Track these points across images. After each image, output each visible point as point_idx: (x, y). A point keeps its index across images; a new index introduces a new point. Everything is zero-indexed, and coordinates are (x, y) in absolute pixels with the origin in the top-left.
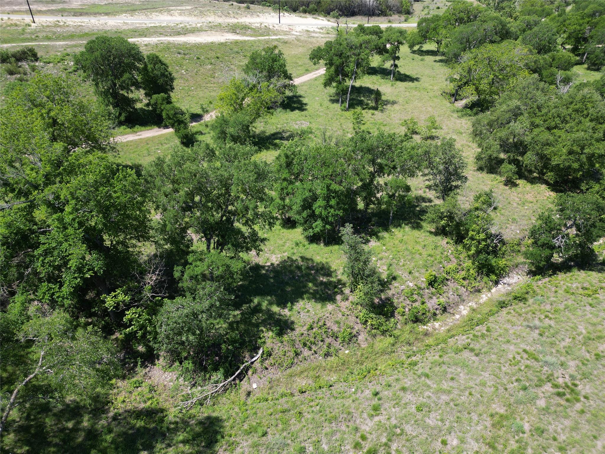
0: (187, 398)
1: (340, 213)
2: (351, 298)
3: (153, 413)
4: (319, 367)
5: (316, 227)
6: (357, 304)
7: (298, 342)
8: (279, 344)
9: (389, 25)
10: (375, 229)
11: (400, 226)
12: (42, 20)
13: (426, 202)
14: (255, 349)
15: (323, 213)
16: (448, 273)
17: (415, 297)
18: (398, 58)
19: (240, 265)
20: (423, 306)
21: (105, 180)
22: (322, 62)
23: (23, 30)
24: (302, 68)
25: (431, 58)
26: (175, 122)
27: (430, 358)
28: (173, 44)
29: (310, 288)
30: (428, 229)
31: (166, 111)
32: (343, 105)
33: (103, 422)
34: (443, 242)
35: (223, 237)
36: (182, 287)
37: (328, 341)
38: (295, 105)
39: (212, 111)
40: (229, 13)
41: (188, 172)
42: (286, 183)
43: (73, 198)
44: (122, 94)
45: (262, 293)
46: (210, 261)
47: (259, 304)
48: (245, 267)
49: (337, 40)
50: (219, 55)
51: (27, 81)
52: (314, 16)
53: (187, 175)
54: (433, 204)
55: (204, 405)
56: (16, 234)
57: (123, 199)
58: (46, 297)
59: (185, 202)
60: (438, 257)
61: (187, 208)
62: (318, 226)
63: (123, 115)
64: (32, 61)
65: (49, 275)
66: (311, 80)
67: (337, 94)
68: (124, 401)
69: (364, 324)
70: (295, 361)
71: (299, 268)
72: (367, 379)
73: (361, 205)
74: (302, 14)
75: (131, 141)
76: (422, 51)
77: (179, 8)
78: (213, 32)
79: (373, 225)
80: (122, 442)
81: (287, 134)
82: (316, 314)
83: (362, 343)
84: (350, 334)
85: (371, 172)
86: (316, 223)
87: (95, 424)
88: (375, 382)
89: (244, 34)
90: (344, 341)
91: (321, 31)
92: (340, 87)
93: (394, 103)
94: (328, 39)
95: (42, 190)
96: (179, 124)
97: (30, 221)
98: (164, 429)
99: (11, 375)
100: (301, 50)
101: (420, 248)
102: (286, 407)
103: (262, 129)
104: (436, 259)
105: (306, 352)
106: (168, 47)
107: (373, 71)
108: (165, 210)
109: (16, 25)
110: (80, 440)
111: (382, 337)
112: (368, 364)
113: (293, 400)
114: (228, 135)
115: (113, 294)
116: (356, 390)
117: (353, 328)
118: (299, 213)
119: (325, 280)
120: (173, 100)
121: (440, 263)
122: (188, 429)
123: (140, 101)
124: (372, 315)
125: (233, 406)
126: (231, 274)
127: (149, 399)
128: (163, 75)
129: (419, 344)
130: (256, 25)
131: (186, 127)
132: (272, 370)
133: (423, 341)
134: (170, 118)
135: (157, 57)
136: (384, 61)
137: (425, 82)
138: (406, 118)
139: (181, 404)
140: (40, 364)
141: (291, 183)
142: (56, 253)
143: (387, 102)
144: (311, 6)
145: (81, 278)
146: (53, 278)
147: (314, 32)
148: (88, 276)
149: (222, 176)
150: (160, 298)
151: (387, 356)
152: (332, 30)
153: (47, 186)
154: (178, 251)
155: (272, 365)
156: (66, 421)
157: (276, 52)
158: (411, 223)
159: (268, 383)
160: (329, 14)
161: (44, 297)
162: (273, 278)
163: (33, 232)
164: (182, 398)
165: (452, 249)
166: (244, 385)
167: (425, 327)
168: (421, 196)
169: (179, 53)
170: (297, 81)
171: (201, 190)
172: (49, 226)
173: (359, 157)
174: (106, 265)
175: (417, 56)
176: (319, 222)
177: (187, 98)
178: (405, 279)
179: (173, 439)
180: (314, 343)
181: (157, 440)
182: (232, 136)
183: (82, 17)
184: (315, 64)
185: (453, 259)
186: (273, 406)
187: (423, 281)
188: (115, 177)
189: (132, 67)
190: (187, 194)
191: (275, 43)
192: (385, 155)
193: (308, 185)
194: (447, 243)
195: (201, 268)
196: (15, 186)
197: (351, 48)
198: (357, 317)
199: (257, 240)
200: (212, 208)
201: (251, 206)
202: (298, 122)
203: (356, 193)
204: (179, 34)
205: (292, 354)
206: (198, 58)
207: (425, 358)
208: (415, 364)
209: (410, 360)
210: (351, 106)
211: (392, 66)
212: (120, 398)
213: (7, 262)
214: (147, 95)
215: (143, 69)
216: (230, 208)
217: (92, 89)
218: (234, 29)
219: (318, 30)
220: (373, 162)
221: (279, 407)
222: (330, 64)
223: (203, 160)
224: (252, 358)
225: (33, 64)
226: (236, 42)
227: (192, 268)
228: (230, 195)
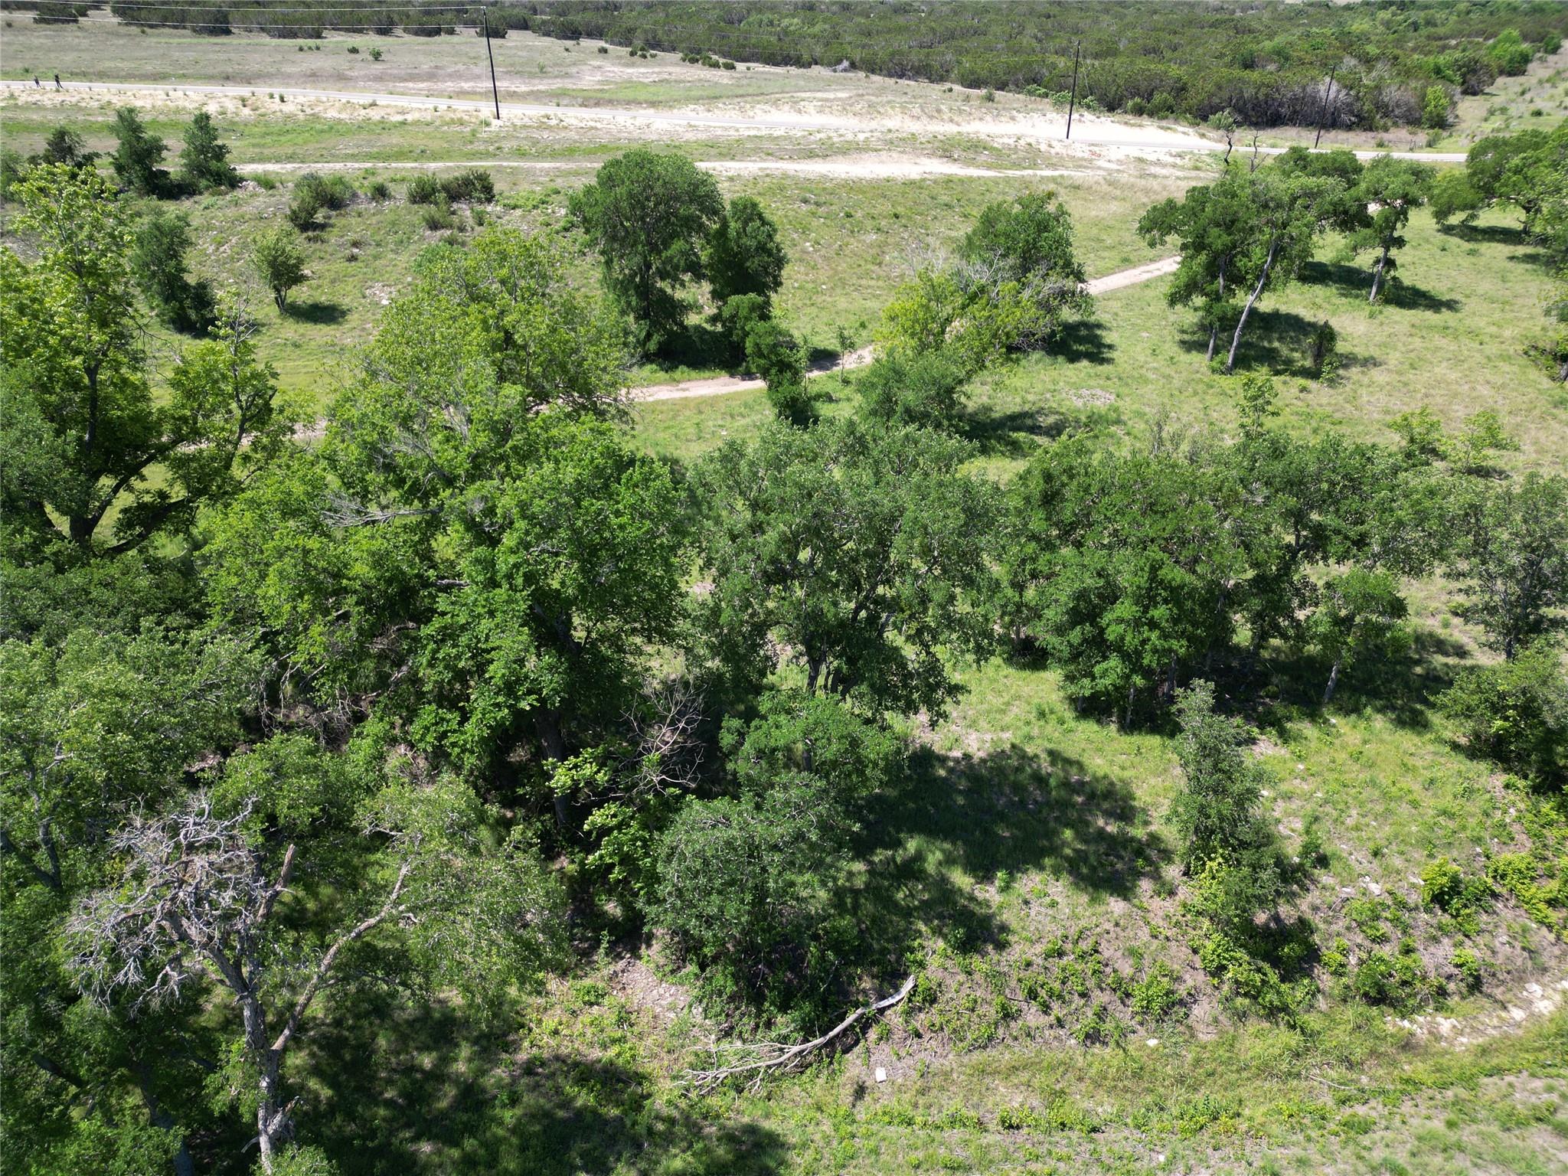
0: (706, 1062)
1: (1180, 647)
2: (1183, 893)
3: (619, 1080)
4: (1067, 1066)
5: (1104, 675)
6: (1199, 913)
7: (1013, 983)
8: (962, 977)
9: (1382, 153)
10: (1279, 708)
11: (1356, 710)
12: (513, 112)
13: (1446, 654)
14: (892, 977)
15: (1128, 639)
16: (1500, 876)
17: (1384, 927)
18: (1400, 242)
19: (887, 745)
20: (1408, 961)
21: (599, 483)
22: (1174, 239)
23: (474, 133)
24: (1114, 253)
25: (1501, 250)
26: (773, 365)
27: (1415, 1122)
28: (793, 178)
29: (1064, 844)
30: (1447, 735)
31: (755, 337)
32: (1218, 358)
33: (501, 1073)
34: (1492, 779)
35: (851, 661)
36: (735, 773)
37: (1100, 998)
38: (1082, 348)
39: (863, 347)
40: (939, 111)
41: (796, 484)
42: (1034, 544)
43: (524, 517)
44: (662, 290)
45: (932, 830)
46: (811, 720)
47: (919, 857)
48: (898, 752)
49: (1223, 185)
50: (900, 210)
51: (463, 244)
52: (1164, 123)
53: (790, 491)
54: (1469, 662)
55: (745, 1093)
56: (389, 582)
57: (633, 533)
58: (429, 738)
59: (774, 561)
60: (1472, 822)
61: (778, 574)
62: (1110, 671)
63: (656, 338)
64: (480, 201)
65: (441, 688)
66: (1133, 286)
67: (1203, 327)
68: (556, 1032)
69: (1213, 975)
70: (1001, 1031)
71: (1040, 780)
72: (1206, 1136)
73: (1243, 635)
74: (1129, 117)
75: (664, 402)
76: (1475, 229)
77: (819, 95)
78: (895, 155)
79: (1274, 697)
80: (536, 1135)
81: (1051, 420)
82: (1074, 916)
83: (1201, 1027)
84: (1169, 993)
85: (1289, 546)
86: (1104, 665)
87: (483, 1073)
88: (1229, 1151)
89: (971, 162)
90: (1146, 1010)
91: (1178, 161)
92: (1217, 309)
93: (1370, 362)
94: (1194, 184)
95: (462, 490)
96: (781, 371)
97: (423, 558)
98: (640, 1129)
99: (324, 908)
100: (1115, 207)
101: (1417, 787)
102: (960, 1155)
103: (985, 400)
104: (1464, 828)
105: (1033, 1016)
106: (780, 187)
107: (1316, 274)
108: (724, 572)
109: (461, 122)
110: (443, 1104)
111: (1266, 1025)
112: (1212, 1095)
113: (984, 1142)
114: (899, 409)
115: (572, 759)
116: (1171, 1162)
117: (1178, 979)
118: (1060, 630)
119: (1112, 828)
120: (776, 312)
121: (1478, 840)
122: (698, 1146)
123: (696, 307)
124: (1241, 954)
125: (818, 1115)
126: (860, 765)
127: (614, 1041)
128: (762, 248)
129: (1381, 1072)
130: (1006, 140)
131: (795, 380)
132: (930, 1042)
133: (1394, 1063)
134: (761, 355)
135: (754, 205)
136: (1355, 249)
137: (1475, 315)
138: (1407, 410)
139: (689, 1073)
140: (394, 896)
141: (1049, 546)
142: (463, 640)
143: (1349, 361)
144: (1157, 98)
145: (509, 707)
146: (447, 698)
147: (1158, 163)
148: (525, 705)
149: (875, 504)
150: (678, 792)
151: (1273, 1085)
152: (1208, 160)
153: (473, 482)
154: (736, 680)
155: (936, 1029)
156: (420, 1049)
157: (1051, 208)
158: (1394, 708)
159: (916, 1075)
160: (1205, 119)
161: (423, 736)
162: (966, 793)
163: (426, 584)
164: (692, 1059)
165: (1522, 806)
166: (852, 1065)
167: (1406, 1023)
168: (1431, 635)
169: (805, 201)
170: (1095, 287)
171: (818, 534)
172: (459, 575)
173: (1260, 500)
174: (570, 687)
175: (1454, 241)
176: (1114, 662)
177: (808, 310)
178: (1358, 868)
179: (658, 1162)
180: (1060, 997)
181: (620, 1154)
182: (908, 411)
183: (597, 110)
184: (1152, 245)
185: (1522, 838)
186: (925, 1145)
187: (1414, 886)
188: (624, 477)
189: (691, 225)
190: (784, 540)
191: (1052, 187)
192: (1336, 502)
193: (1095, 558)
194: (1507, 786)
195: (786, 732)
196: (406, 471)
197: (1266, 206)
198: (1195, 951)
199: (938, 685)
200: (836, 585)
201: (938, 597)
202: (1084, 392)
203: (1233, 598)
204: (811, 155)
205: (992, 1012)
206: (849, 216)
207: (1398, 1118)
208: (1365, 1128)
209: (1346, 1112)
210: (1242, 362)
211: (1377, 261)
212: (549, 1023)
213: (362, 646)
214: (716, 295)
215: (717, 231)
216: (880, 590)
217: (598, 274)
218: (946, 149)
219: (1171, 160)
220: (1298, 518)
221: (942, 1151)
222: (1198, 245)
223: (835, 460)
224: (883, 998)
225: (479, 208)
226: (949, 181)
227: (765, 727)
228: (886, 558)
